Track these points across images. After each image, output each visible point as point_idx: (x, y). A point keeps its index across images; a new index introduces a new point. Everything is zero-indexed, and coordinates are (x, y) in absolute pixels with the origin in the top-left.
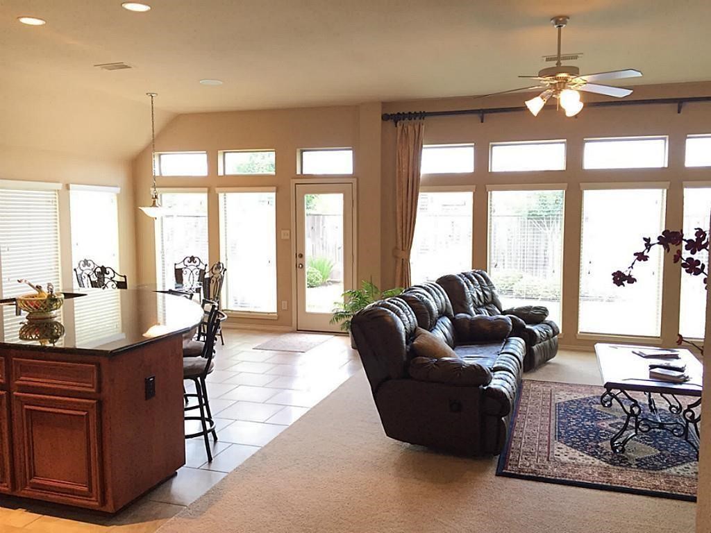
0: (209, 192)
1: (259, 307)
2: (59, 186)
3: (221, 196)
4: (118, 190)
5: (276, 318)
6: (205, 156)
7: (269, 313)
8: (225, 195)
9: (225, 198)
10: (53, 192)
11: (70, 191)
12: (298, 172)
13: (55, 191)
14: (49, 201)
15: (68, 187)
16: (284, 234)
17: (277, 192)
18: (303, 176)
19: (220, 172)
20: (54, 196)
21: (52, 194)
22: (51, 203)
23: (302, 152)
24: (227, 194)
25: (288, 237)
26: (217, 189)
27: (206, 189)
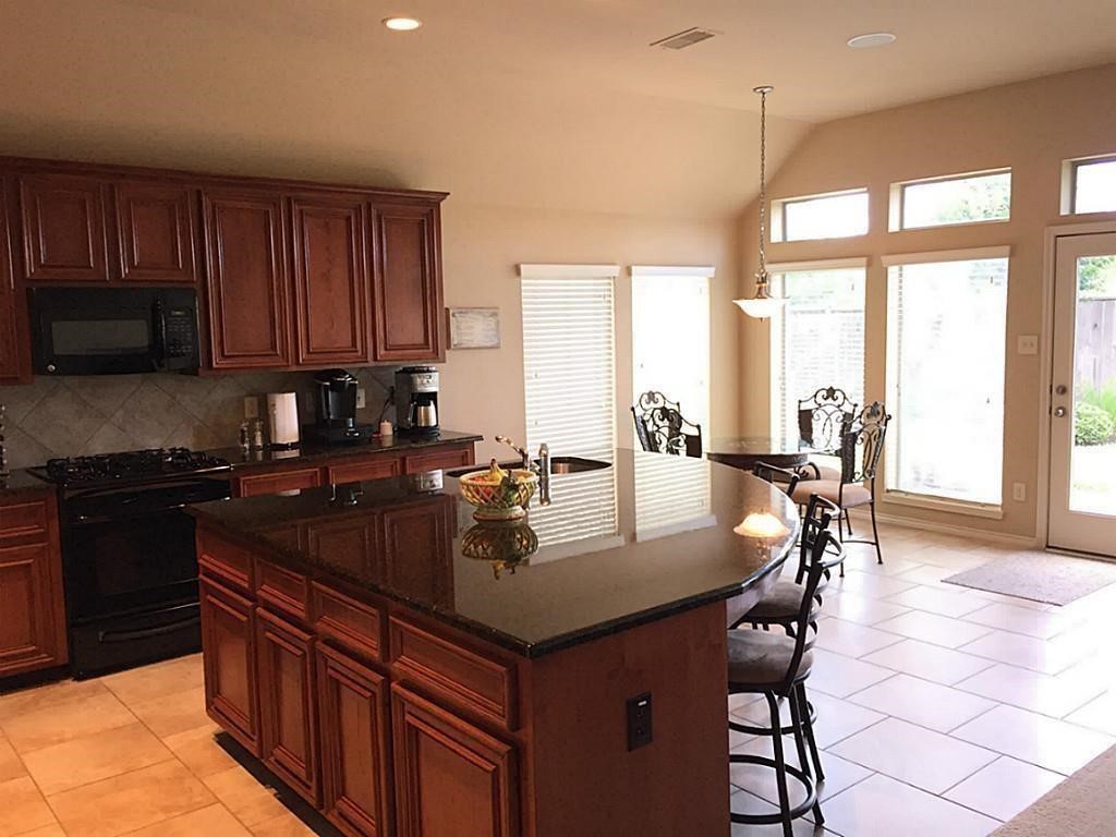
0: (869, 265)
1: (964, 490)
2: (615, 270)
3: (893, 271)
4: (711, 271)
5: (1000, 518)
6: (866, 197)
7: (984, 505)
8: (901, 269)
9: (901, 275)
10: (607, 281)
11: (633, 278)
12: (1064, 211)
13: (609, 278)
14: (600, 296)
15: (629, 272)
16: (1025, 344)
17: (1012, 256)
18: (1075, 218)
19: (894, 226)
20: (608, 287)
21: (604, 284)
22: (602, 299)
23: (1075, 166)
24: (905, 267)
25: (1034, 351)
26: (885, 259)
27: (864, 260)
